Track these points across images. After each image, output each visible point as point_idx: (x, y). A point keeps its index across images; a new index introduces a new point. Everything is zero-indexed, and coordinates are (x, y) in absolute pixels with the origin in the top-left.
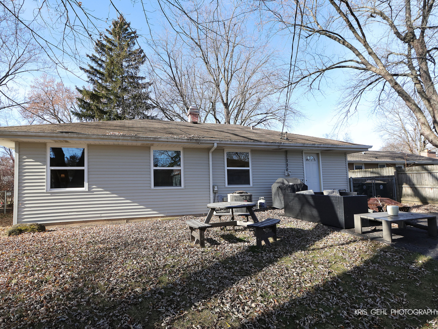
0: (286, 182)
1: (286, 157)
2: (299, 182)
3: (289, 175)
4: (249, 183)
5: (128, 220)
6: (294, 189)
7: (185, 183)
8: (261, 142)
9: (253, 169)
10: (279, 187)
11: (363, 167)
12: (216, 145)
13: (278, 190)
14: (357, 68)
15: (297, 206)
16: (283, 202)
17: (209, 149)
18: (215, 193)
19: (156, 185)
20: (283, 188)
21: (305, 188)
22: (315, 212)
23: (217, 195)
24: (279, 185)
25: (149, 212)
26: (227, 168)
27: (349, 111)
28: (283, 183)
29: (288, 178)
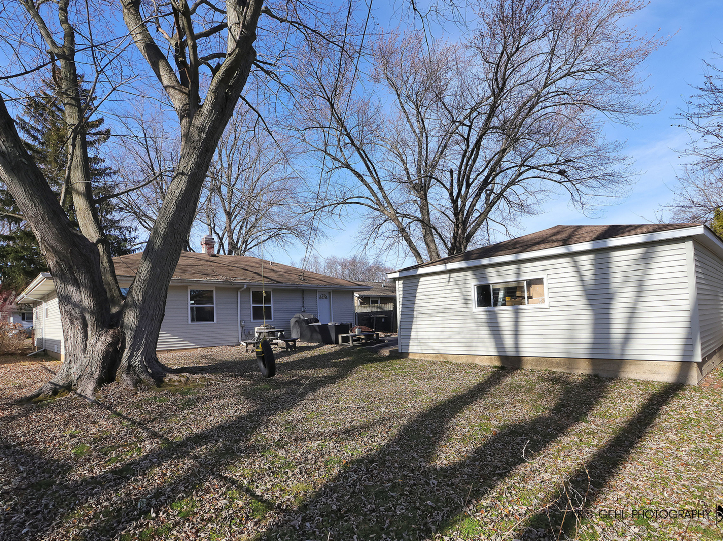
0: (302, 317)
1: (303, 295)
2: (312, 317)
3: (304, 311)
4: (271, 318)
5: (169, 351)
6: (307, 322)
7: (217, 319)
8: (282, 283)
9: (274, 306)
10: (297, 321)
11: (379, 301)
12: (246, 286)
13: (295, 323)
14: (370, 207)
15: (308, 334)
16: (299, 333)
17: (237, 289)
18: (242, 327)
19: (192, 320)
20: (298, 322)
21: (317, 321)
22: (319, 336)
23: (244, 329)
24: (297, 319)
25: (187, 344)
26: (252, 305)
27: (367, 244)
28: (299, 318)
29: (304, 314)
